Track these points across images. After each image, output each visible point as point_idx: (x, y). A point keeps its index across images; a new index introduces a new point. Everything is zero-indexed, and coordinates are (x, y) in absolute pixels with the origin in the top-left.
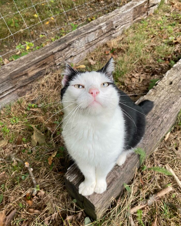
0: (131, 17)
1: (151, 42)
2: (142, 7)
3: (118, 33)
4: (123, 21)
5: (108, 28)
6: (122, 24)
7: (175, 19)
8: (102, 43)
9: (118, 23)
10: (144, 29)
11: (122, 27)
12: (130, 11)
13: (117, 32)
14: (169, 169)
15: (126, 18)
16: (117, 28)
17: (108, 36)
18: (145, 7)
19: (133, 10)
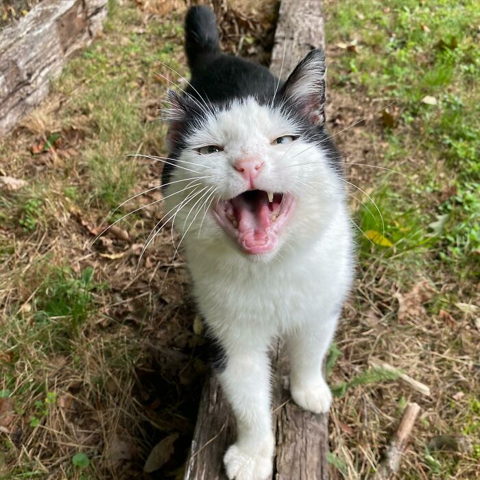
0: (56, 45)
1: (141, 97)
2: (73, 16)
3: (40, 92)
4: (42, 56)
5: (9, 82)
6: (41, 67)
7: (164, 36)
8: (7, 128)
9: (31, 63)
10: (103, 71)
11: (43, 74)
12: (50, 28)
13: (35, 90)
14: (381, 366)
15: (45, 48)
16: (33, 78)
17: (16, 105)
18: (80, 16)
19: (55, 26)
